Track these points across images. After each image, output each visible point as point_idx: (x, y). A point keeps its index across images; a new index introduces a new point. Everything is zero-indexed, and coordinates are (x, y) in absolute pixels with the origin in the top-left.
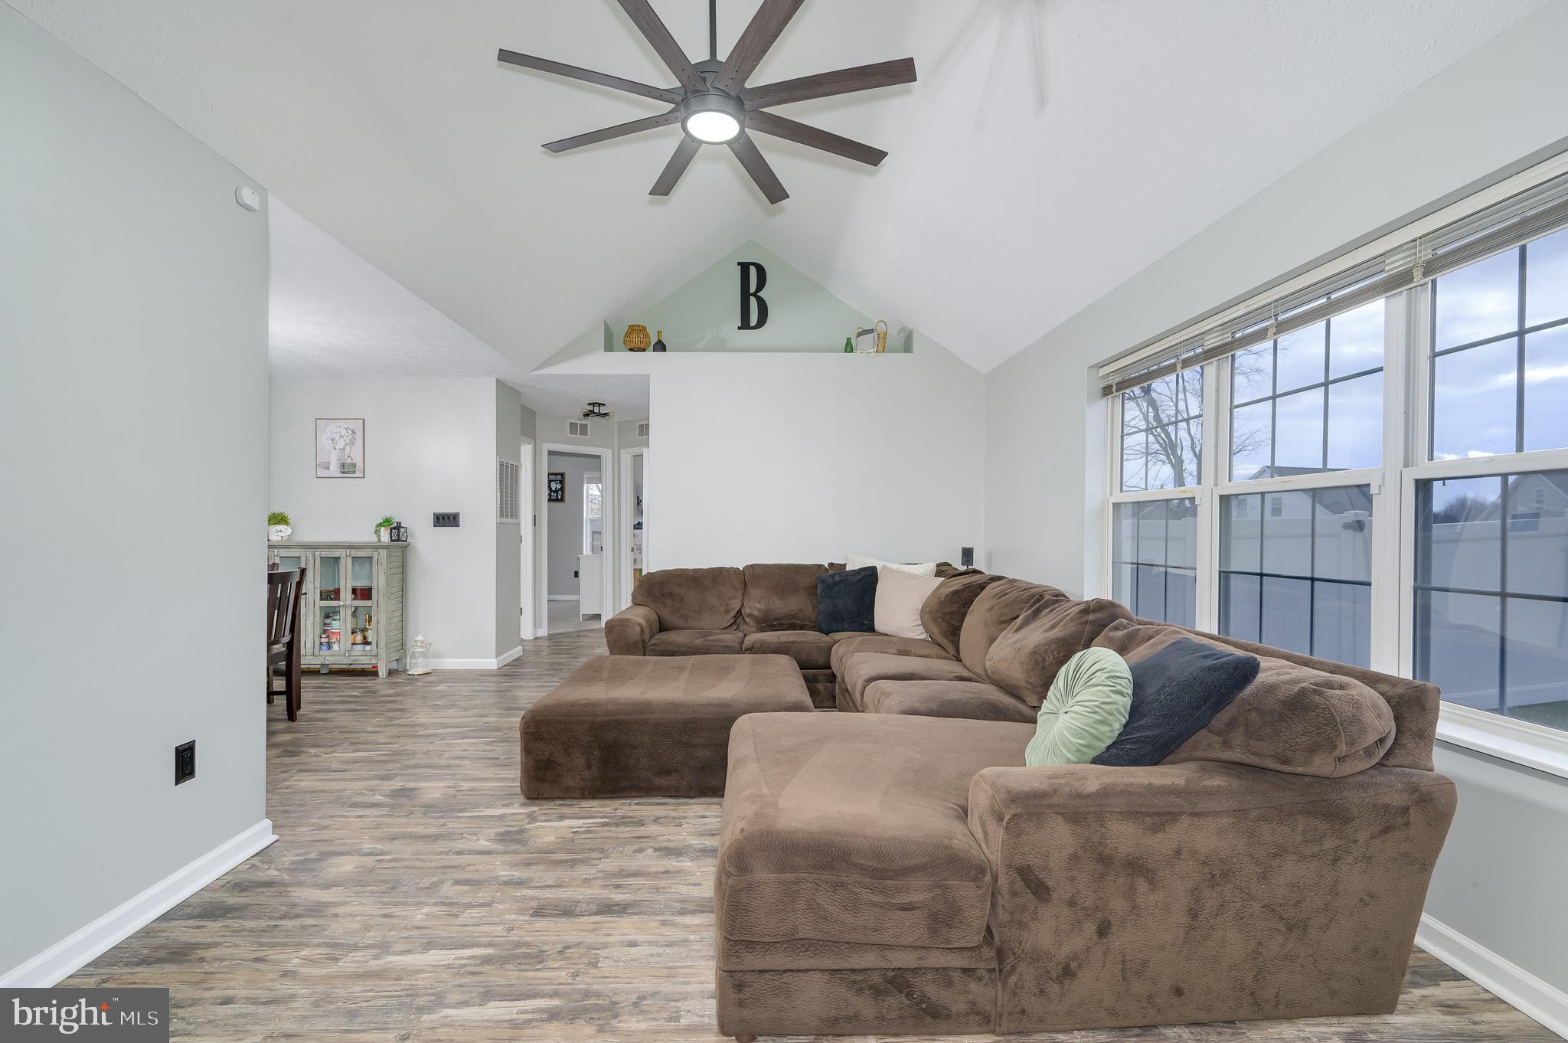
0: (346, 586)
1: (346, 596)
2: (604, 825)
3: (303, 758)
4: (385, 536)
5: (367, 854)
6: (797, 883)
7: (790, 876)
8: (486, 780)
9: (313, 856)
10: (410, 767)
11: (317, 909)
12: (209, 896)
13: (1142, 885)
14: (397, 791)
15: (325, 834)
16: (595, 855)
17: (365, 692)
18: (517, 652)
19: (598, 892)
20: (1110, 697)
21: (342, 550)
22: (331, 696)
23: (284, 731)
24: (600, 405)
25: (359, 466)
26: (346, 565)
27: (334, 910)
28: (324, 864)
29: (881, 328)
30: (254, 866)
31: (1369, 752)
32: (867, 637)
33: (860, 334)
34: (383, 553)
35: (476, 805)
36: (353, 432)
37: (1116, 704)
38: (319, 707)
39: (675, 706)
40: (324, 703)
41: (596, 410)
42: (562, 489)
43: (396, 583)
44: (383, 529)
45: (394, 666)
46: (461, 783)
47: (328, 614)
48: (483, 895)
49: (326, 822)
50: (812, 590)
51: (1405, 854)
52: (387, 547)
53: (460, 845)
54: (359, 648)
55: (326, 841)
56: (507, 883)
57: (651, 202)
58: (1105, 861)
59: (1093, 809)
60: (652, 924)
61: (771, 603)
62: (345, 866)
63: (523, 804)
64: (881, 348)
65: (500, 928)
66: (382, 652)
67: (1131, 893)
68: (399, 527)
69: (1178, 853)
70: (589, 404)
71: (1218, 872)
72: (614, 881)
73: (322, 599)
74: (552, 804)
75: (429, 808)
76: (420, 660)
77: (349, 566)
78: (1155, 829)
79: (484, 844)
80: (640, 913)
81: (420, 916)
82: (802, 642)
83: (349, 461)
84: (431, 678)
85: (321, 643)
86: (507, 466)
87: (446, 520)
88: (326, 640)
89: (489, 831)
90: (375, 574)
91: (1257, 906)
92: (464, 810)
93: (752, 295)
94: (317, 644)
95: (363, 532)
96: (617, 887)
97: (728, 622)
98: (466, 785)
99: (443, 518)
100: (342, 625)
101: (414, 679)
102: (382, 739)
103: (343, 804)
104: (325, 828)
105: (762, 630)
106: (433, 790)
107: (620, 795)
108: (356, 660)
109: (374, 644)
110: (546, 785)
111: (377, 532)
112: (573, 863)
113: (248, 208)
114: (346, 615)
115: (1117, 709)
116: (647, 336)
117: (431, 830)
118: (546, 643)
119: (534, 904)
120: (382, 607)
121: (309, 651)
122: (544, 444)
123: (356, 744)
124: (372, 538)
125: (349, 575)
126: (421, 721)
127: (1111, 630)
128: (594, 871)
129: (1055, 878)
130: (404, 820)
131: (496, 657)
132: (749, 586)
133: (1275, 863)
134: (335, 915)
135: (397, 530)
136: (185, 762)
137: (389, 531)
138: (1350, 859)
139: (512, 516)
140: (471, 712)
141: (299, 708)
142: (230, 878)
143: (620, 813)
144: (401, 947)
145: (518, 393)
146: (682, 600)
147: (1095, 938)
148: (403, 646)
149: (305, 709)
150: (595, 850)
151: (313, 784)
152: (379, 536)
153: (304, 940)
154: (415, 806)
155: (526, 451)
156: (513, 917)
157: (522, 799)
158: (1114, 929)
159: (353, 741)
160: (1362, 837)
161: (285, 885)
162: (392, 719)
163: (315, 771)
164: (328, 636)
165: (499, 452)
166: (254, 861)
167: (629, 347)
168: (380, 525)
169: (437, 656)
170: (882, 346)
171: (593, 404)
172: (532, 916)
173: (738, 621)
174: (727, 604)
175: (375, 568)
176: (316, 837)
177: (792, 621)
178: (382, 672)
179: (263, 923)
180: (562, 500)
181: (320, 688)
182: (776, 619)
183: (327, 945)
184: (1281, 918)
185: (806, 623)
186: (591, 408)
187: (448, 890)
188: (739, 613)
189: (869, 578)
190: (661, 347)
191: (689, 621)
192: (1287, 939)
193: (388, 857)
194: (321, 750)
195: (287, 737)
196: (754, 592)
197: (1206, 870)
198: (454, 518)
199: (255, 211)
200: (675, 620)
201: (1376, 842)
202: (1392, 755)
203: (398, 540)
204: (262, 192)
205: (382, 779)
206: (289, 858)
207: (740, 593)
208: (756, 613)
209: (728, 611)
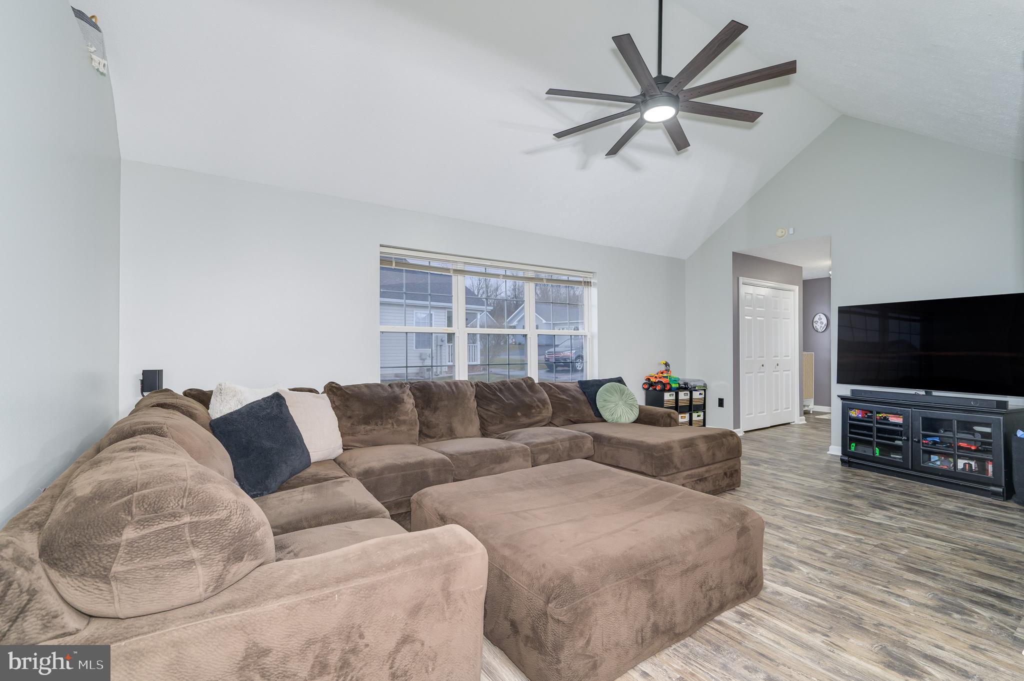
35: (807, 605)
89: (797, 576)
119: (780, 531)
134: (898, 564)
172: (784, 528)
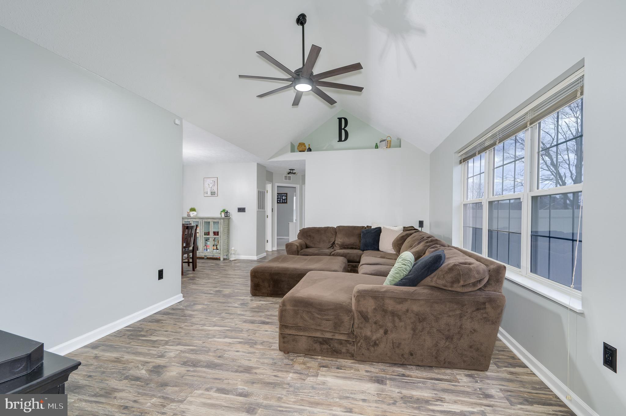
0: (211, 231)
1: (211, 234)
2: (271, 303)
3: (194, 281)
4: (223, 215)
5: (205, 305)
6: (298, 310)
7: (296, 308)
8: (242, 290)
9: (192, 304)
10: (222, 285)
11: (191, 316)
12: (165, 310)
13: (397, 320)
14: (217, 291)
15: (196, 299)
16: (266, 310)
17: (216, 265)
18: (264, 254)
19: (263, 319)
20: (401, 266)
21: (210, 220)
22: (206, 265)
23: (191, 274)
24: (293, 170)
25: (216, 193)
26: (212, 224)
27: (194, 316)
28: (194, 306)
29: (389, 139)
30: (177, 305)
31: (474, 284)
32: (376, 252)
33: (381, 142)
34: (222, 220)
35: (238, 296)
36: (214, 182)
37: (403, 268)
38: (201, 268)
39: (296, 269)
40: (204, 267)
41: (292, 172)
42: (286, 199)
43: (226, 230)
44: (222, 213)
45: (225, 257)
46: (235, 290)
47: (207, 240)
48: (232, 317)
49: (197, 297)
50: (359, 236)
51: (485, 318)
52: (223, 219)
53: (230, 305)
54: (215, 251)
55: (196, 301)
56: (239, 315)
57: (293, 107)
58: (385, 311)
59: (380, 296)
60: (274, 327)
61: (345, 240)
62: (200, 307)
63: (251, 297)
64: (388, 146)
65: (234, 324)
66: (222, 252)
67: (393, 322)
68: (227, 212)
69: (407, 311)
70: (289, 170)
71: (421, 318)
72: (268, 317)
73: (205, 235)
74: (258, 297)
75: (225, 296)
76: (233, 256)
77: (212, 225)
78: (400, 303)
79: (236, 305)
80: (272, 325)
81: (215, 320)
82: (351, 253)
83: (213, 191)
84: (236, 262)
85: (204, 249)
86: (261, 192)
87: (241, 210)
88: (206, 248)
89: (239, 302)
90: (219, 227)
91: (435, 330)
92: (234, 297)
93: (343, 129)
94: (203, 249)
95: (216, 214)
96: (268, 318)
97: (329, 246)
98: (236, 291)
99: (241, 209)
100: (210, 243)
101: (231, 261)
102: (217, 278)
103: (202, 293)
104: (196, 298)
105: (341, 249)
106: (227, 291)
107: (279, 296)
108: (214, 255)
109: (219, 249)
110: (257, 291)
111: (221, 214)
112: (258, 312)
113: (177, 125)
114: (211, 240)
115: (402, 269)
116: (305, 146)
117: (224, 301)
118: (276, 252)
119: (244, 320)
120: (222, 238)
121: (201, 251)
122: (276, 184)
123: (209, 278)
124: (219, 216)
125: (212, 228)
126: (229, 273)
127: (431, 248)
128: (263, 314)
129: (370, 315)
130: (217, 298)
131: (257, 255)
132: (338, 234)
133: (440, 316)
134: (194, 317)
135: (226, 213)
136: (161, 274)
137: (224, 213)
138: (465, 318)
139: (262, 209)
140: (245, 272)
141: (196, 268)
142: (171, 307)
143: (277, 301)
144: (218, 336)
145: (265, 167)
146: (314, 238)
147: (383, 334)
148: (228, 251)
149: (198, 268)
150: (266, 309)
151: (195, 287)
152: (221, 215)
153: (186, 321)
154: (221, 295)
155: (269, 187)
156: (238, 322)
157: (251, 295)
158: (389, 332)
159: (208, 277)
160: (469, 311)
161: (184, 310)
162: (221, 272)
163: (197, 284)
164: (206, 247)
165: (258, 187)
166: (178, 304)
167: (299, 150)
168: (222, 212)
169: (238, 254)
170: (389, 145)
171: (291, 170)
172: (243, 322)
173: (333, 246)
174: (330, 239)
175: (220, 225)
176: (194, 300)
177: (352, 246)
178: (222, 259)
179: (177, 317)
180: (286, 203)
181: (203, 263)
182: (346, 245)
183: (191, 323)
184: (443, 334)
185: (356, 247)
186: (290, 171)
187: (223, 315)
188: (334, 243)
189: (378, 231)
190: (310, 150)
191: (316, 245)
192: (446, 341)
193: (211, 306)
194: (200, 279)
195: (192, 275)
196: (339, 236)
197: (417, 317)
198: (244, 209)
199: (179, 125)
200: (311, 245)
201: (475, 313)
202: (487, 287)
203: (227, 216)
204: (181, 120)
205: (214, 287)
206: (186, 304)
207: (334, 236)
208: (339, 243)
209: (329, 242)
